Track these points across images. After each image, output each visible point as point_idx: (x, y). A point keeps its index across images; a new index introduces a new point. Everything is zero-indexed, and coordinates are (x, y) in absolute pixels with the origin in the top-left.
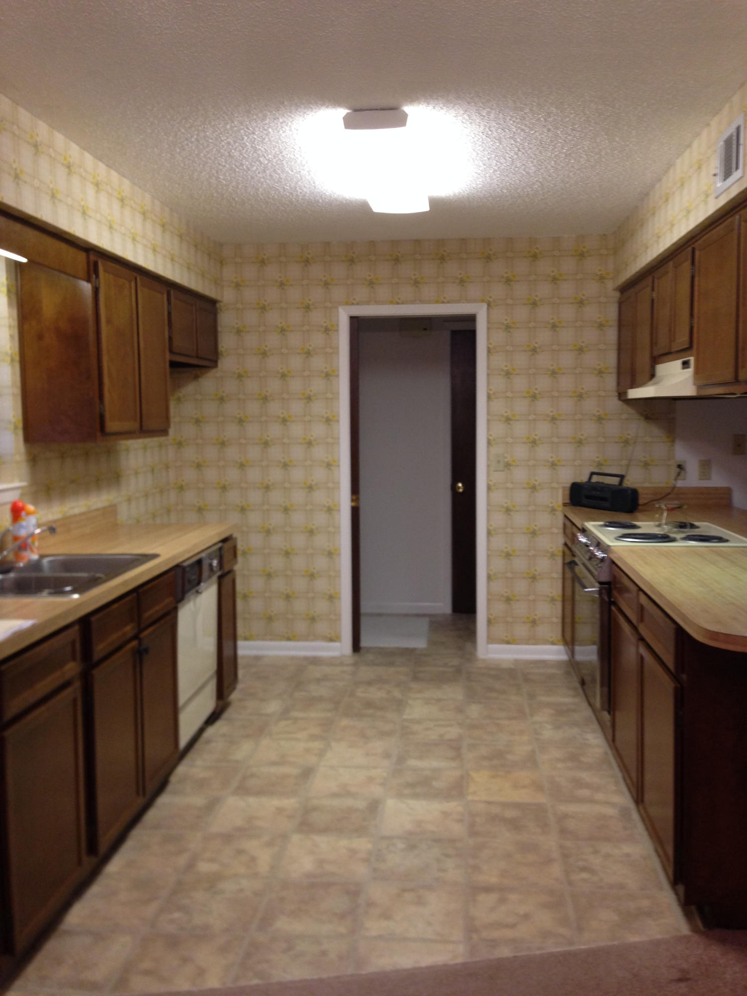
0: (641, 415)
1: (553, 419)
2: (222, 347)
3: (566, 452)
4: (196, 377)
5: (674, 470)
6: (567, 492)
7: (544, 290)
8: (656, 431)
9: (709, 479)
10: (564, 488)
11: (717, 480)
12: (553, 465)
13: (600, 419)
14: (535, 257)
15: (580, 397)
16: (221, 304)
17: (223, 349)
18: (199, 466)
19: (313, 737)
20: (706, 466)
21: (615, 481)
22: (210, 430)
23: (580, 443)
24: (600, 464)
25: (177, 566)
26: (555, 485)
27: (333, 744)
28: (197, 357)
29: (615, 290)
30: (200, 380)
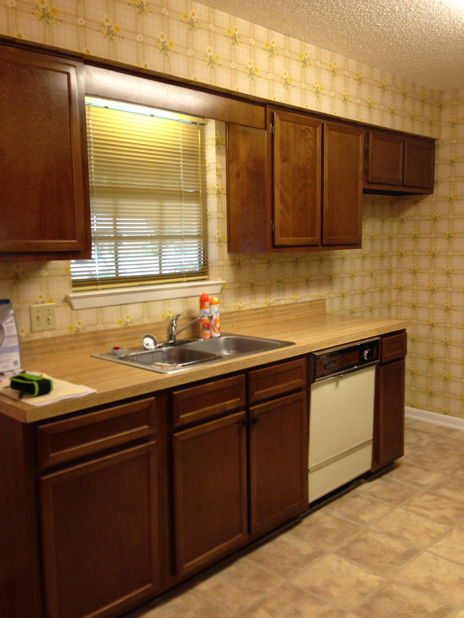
2: (438, 177)
4: (416, 202)
16: (440, 141)
17: (438, 179)
18: (414, 272)
19: (443, 520)
22: (424, 244)
25: (310, 354)
27: (455, 532)
28: (403, 185)
30: (419, 204)
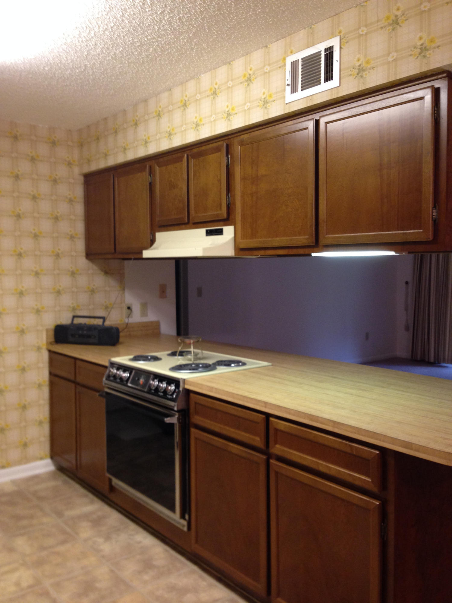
0: (102, 270)
1: (37, 274)
3: (48, 300)
5: (125, 310)
6: (52, 333)
7: (25, 167)
8: (113, 282)
9: (147, 316)
10: (47, 330)
11: (151, 317)
12: (38, 312)
13: (73, 274)
14: (16, 138)
15: (58, 256)
20: (144, 306)
21: (99, 322)
23: (59, 292)
24: (74, 309)
26: (40, 328)
29: (80, 175)
